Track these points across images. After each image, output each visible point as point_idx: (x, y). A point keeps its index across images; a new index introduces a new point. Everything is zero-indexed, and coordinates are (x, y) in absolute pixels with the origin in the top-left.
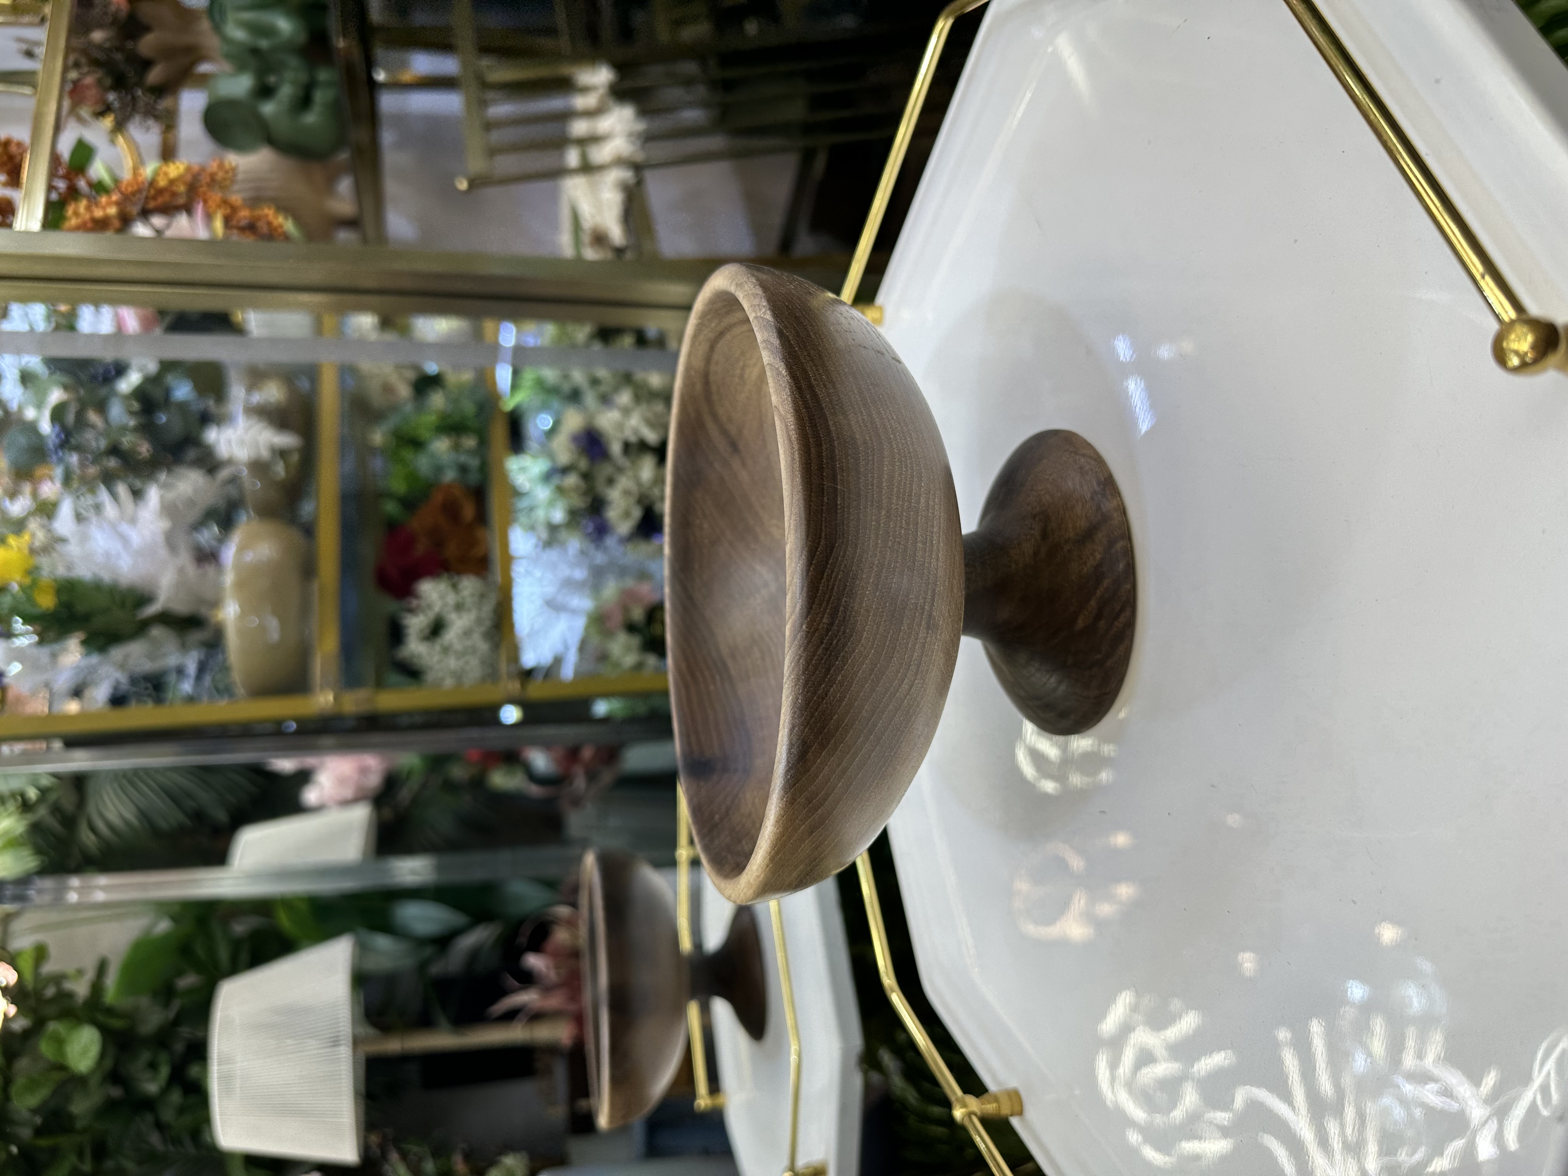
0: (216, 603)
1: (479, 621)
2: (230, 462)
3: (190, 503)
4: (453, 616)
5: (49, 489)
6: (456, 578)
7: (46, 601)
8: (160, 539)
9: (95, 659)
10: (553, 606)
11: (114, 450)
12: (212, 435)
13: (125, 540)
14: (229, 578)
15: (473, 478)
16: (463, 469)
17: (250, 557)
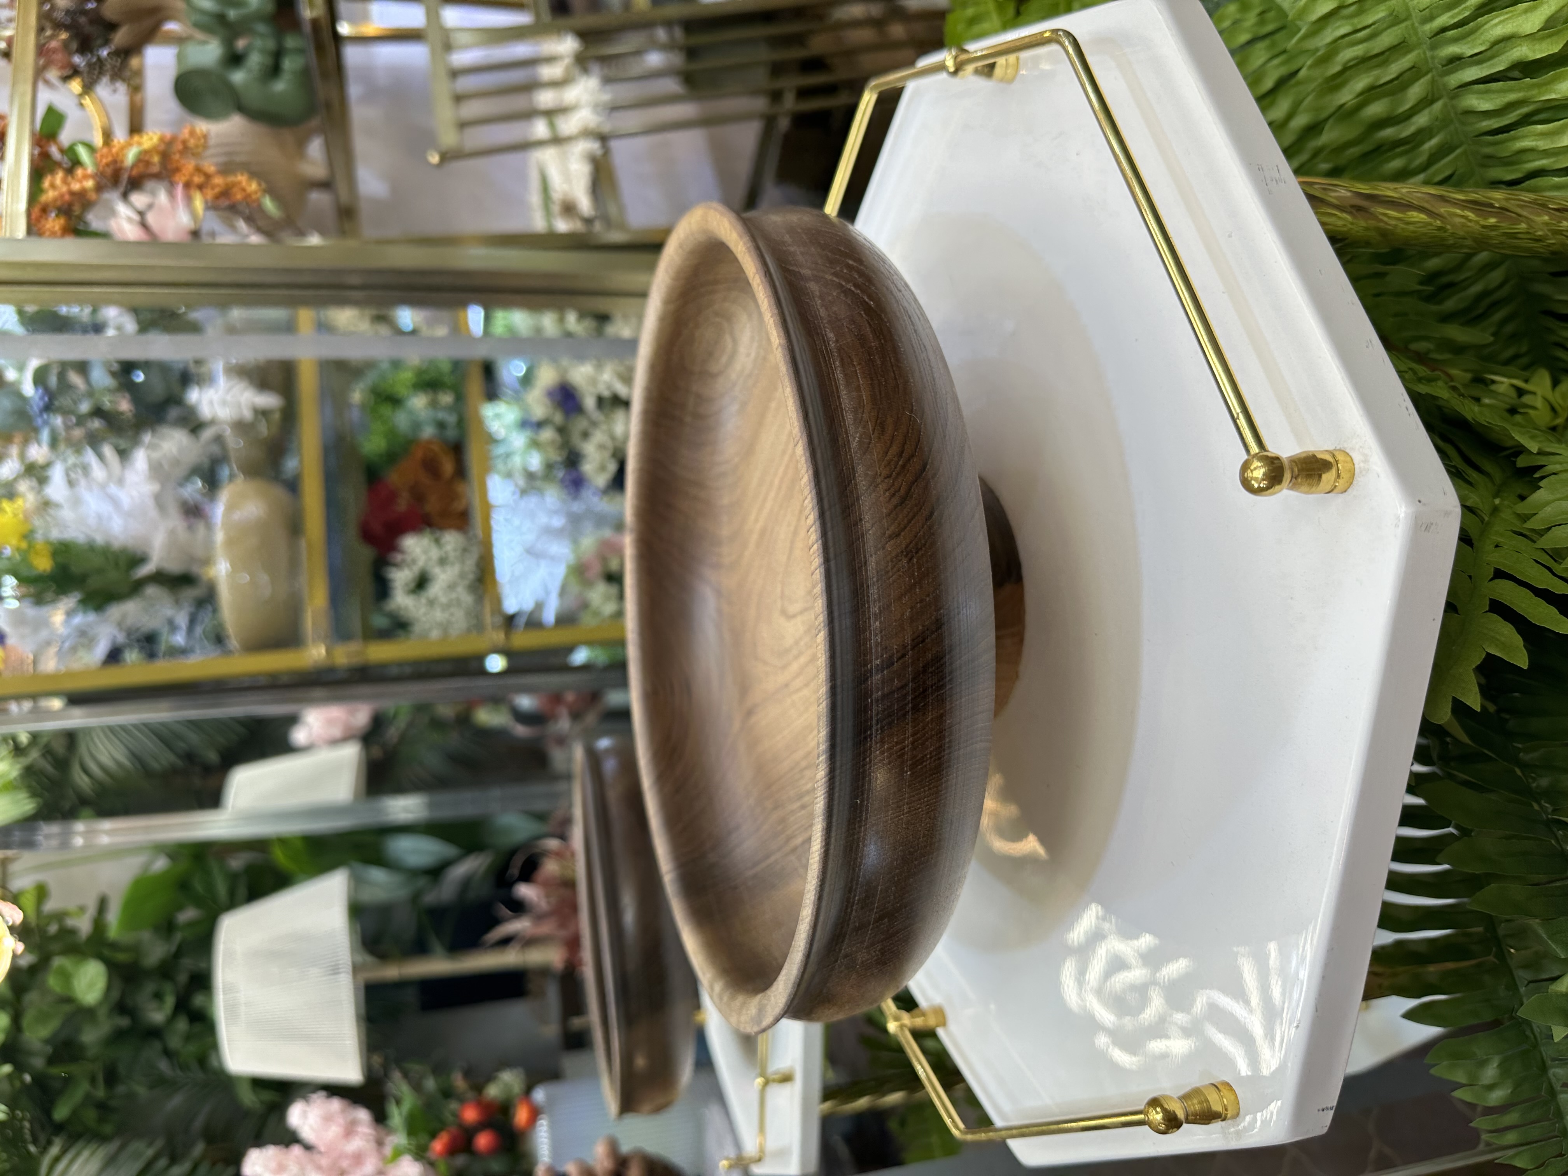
0: (208, 561)
1: (462, 575)
2: (213, 422)
3: (176, 462)
4: (436, 571)
5: (38, 452)
6: (438, 534)
7: (43, 564)
8: (150, 503)
9: (91, 617)
10: (532, 552)
11: (98, 412)
12: (194, 395)
13: (115, 502)
14: (220, 537)
15: (451, 433)
16: (441, 425)
17: (237, 516)
